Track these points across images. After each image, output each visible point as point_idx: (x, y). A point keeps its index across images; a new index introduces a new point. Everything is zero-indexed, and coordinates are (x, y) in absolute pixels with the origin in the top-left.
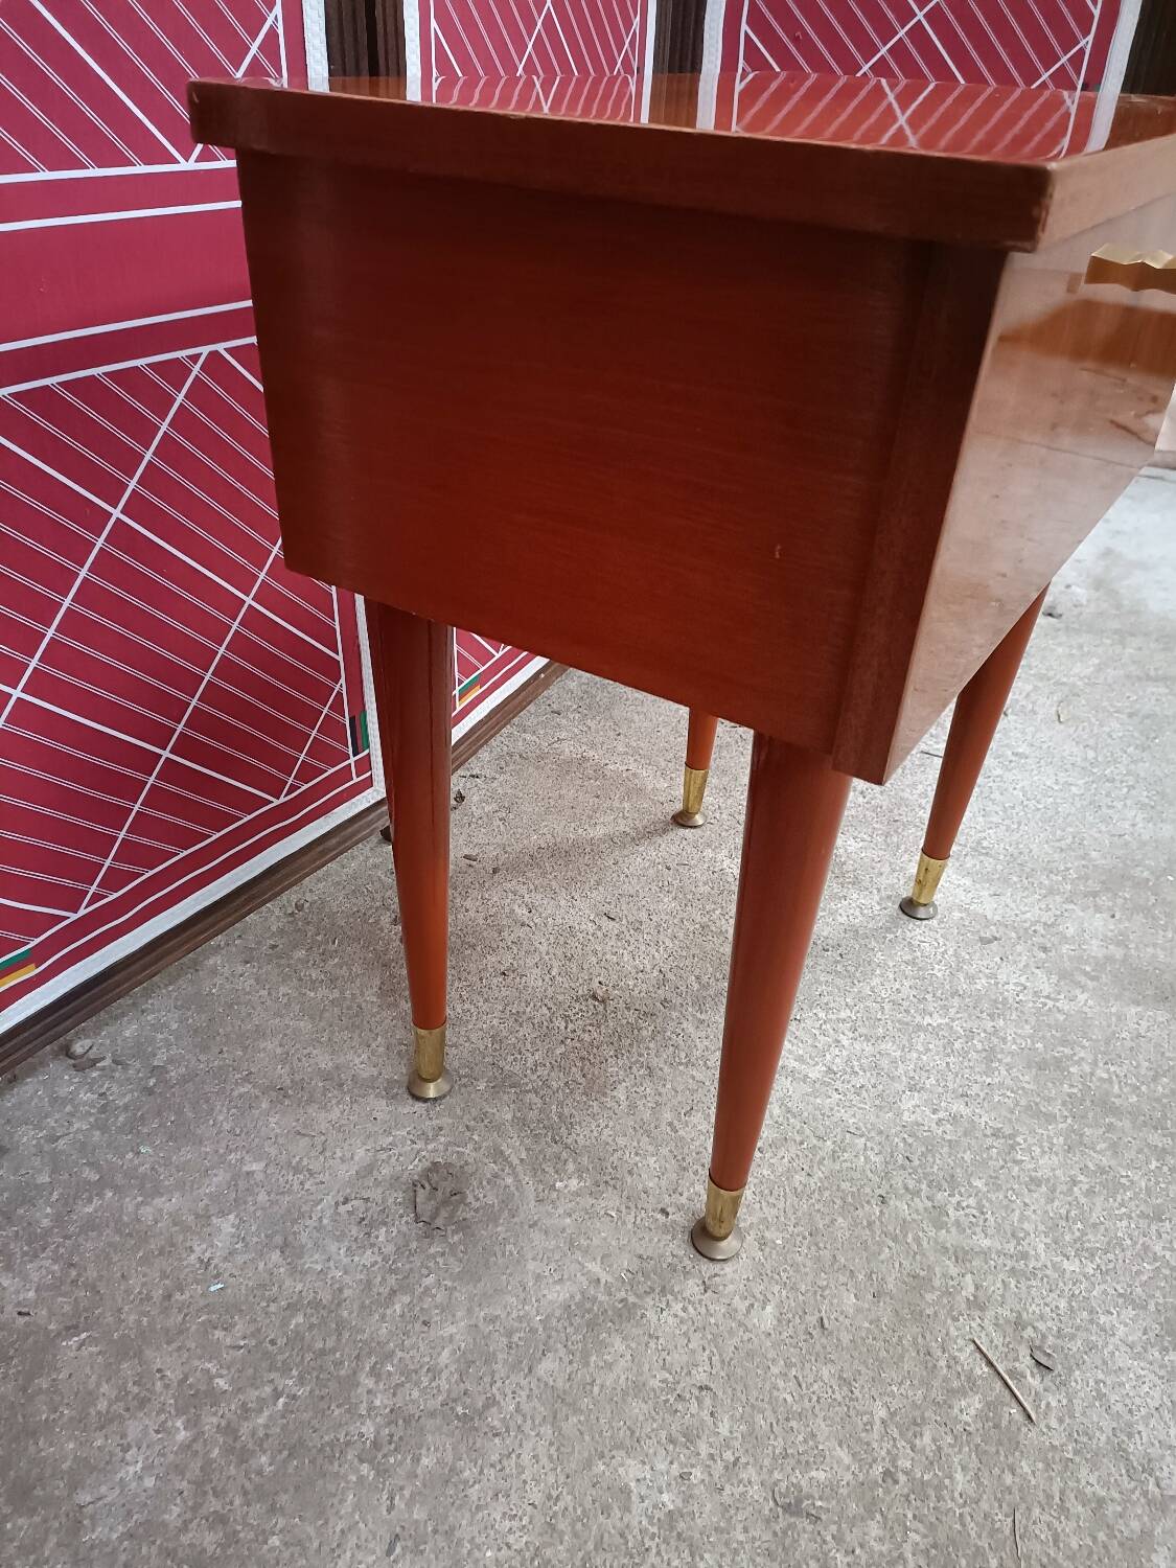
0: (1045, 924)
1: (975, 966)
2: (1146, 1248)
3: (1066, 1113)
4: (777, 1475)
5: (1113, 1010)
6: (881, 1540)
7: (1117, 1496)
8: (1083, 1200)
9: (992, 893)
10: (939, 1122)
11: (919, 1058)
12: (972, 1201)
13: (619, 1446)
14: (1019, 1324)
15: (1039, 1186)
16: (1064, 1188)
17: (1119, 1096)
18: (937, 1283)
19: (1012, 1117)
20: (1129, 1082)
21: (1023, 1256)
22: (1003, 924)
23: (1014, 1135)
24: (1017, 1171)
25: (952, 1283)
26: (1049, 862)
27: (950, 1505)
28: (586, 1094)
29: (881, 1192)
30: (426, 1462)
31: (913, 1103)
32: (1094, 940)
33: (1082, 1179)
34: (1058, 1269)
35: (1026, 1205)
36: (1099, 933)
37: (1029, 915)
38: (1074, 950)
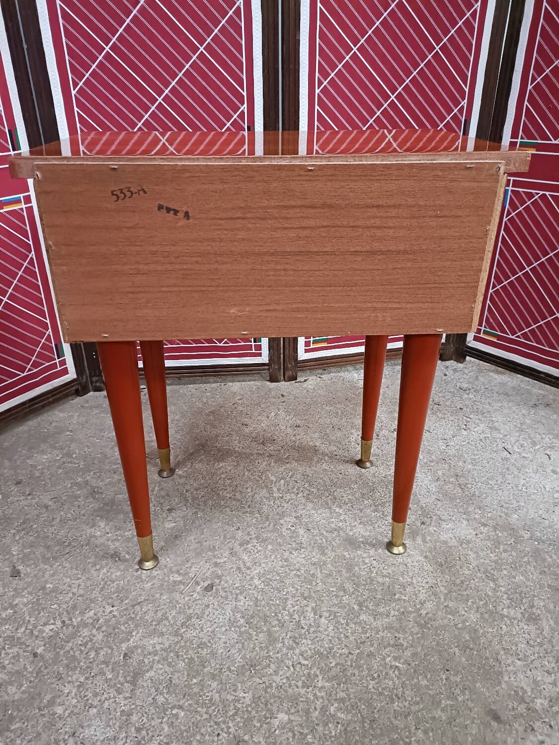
0: (440, 518)
2: (287, 599)
3: (332, 557)
4: (120, 549)
6: (116, 576)
7: (172, 622)
8: (292, 575)
12: (260, 548)
13: (107, 518)
14: (219, 577)
15: (285, 562)
16: (292, 568)
17: (360, 569)
18: (216, 553)
19: (312, 544)
20: (373, 569)
21: (249, 568)
22: (422, 508)
23: (303, 548)
24: (286, 554)
25: (220, 556)
26: (487, 506)
27: (138, 586)
28: (214, 459)
29: (241, 527)
30: (78, 492)
31: (290, 520)
32: (451, 534)
33: (302, 572)
34: (252, 579)
35: (273, 561)
36: (458, 534)
37: (439, 512)
38: (435, 531)
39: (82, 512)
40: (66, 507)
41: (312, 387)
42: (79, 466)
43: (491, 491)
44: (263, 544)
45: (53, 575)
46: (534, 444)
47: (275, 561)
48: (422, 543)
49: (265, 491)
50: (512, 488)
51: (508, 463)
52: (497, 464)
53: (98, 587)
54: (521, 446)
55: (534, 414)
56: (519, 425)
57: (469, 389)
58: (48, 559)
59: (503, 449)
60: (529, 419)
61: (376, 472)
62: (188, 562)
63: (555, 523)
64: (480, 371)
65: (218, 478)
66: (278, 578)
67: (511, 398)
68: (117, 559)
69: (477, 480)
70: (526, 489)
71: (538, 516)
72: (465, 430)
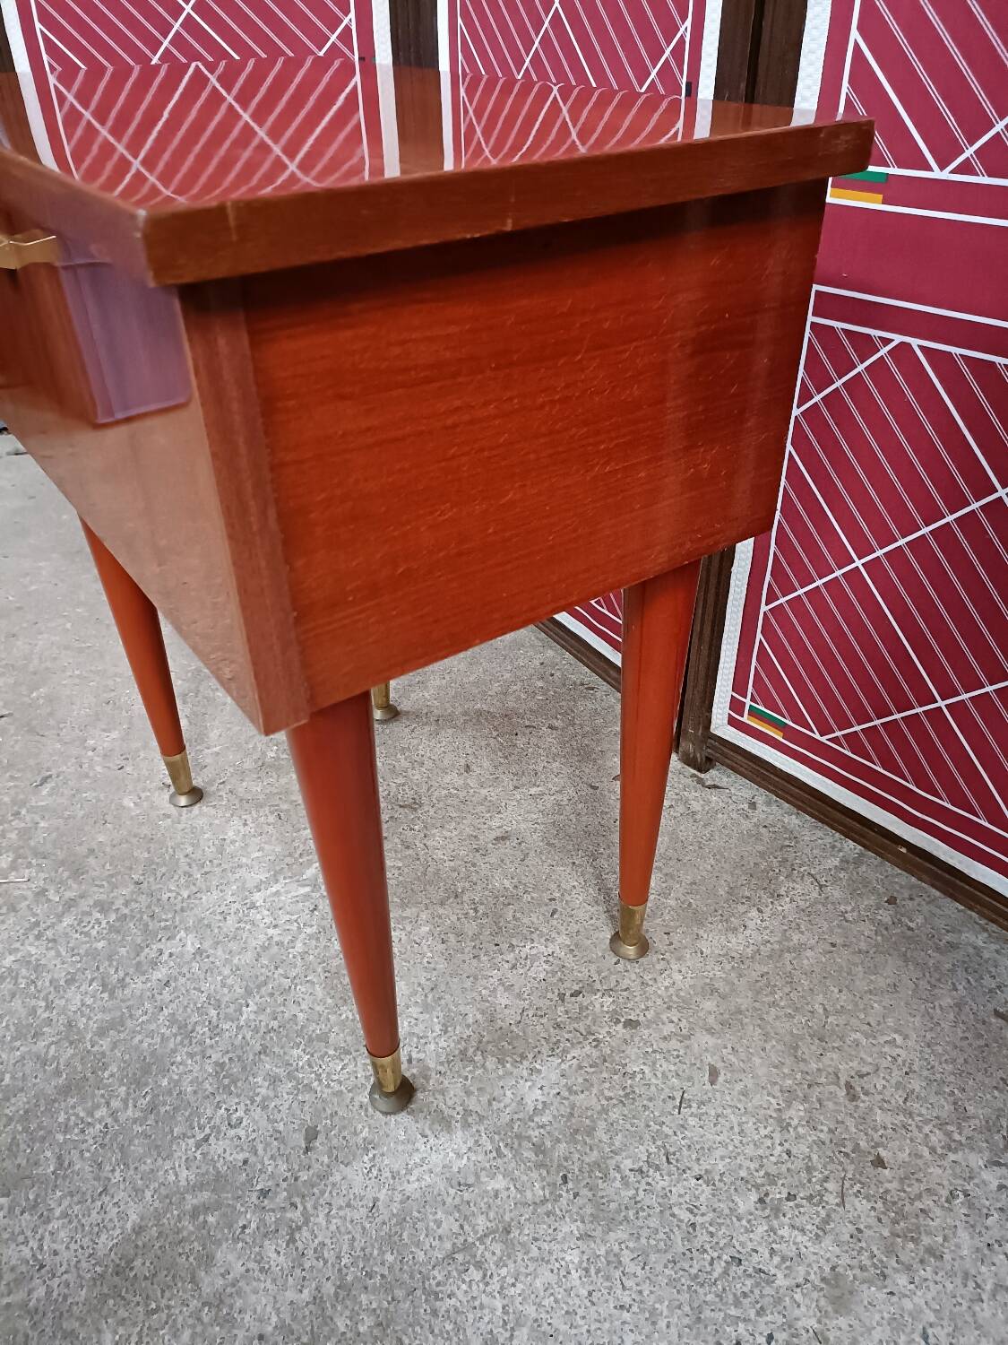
0: (299, 1228)
1: (286, 1096)
3: (95, 1049)
4: (60, 778)
5: (148, 1194)
8: (33, 1002)
9: (379, 1203)
10: (161, 952)
11: (220, 973)
16: (51, 997)
17: (74, 1107)
18: (70, 881)
19: (126, 1005)
20: (76, 1131)
21: (39, 937)
22: (323, 1177)
23: (111, 994)
24: (88, 975)
25: (63, 889)
29: (144, 885)
31: (188, 945)
32: (243, 1269)
33: (45, 1015)
35: (64, 963)
36: (248, 1289)
37: (321, 1219)
38: (244, 1227)
44: (106, 931)
47: (65, 966)
48: (188, 1207)
49: (264, 876)
62: (43, 857)
72: (761, 1201)
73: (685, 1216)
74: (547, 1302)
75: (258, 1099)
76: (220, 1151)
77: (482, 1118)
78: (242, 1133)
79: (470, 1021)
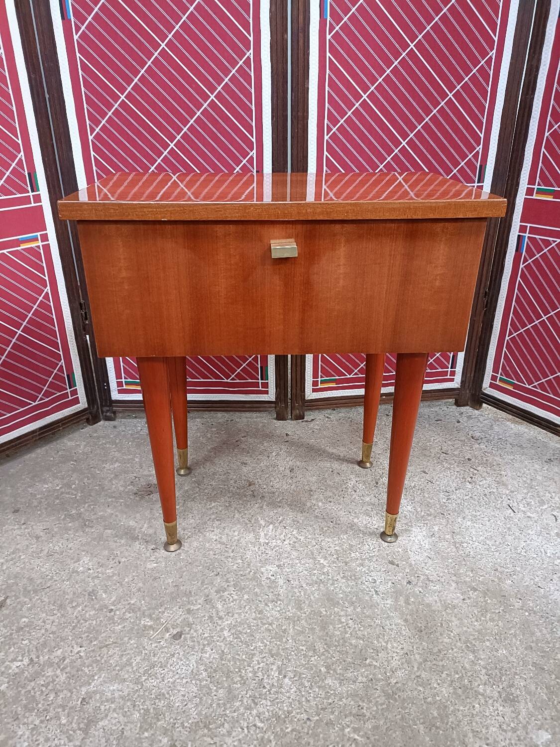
0: (428, 578)
1: (371, 564)
2: (254, 655)
3: (307, 613)
4: (99, 587)
5: (391, 614)
6: (90, 615)
7: (135, 668)
8: (263, 629)
9: (429, 556)
10: (268, 578)
12: (236, 597)
13: (91, 554)
14: (190, 625)
15: (259, 614)
16: (264, 621)
17: (334, 628)
18: (191, 598)
19: (290, 597)
20: (348, 629)
21: (220, 618)
22: (411, 565)
23: (280, 600)
24: (262, 606)
25: (194, 602)
26: (480, 568)
27: (109, 627)
28: (208, 498)
29: (221, 573)
30: (70, 524)
31: (272, 569)
32: (437, 597)
33: (274, 626)
34: (222, 630)
35: (247, 613)
36: (445, 598)
37: (428, 572)
38: (420, 592)
39: (70, 546)
40: (55, 539)
41: (318, 428)
42: (76, 497)
43: (487, 552)
44: (239, 593)
45: (30, 609)
46: (542, 503)
47: (249, 612)
48: (404, 604)
49: (252, 535)
50: (511, 550)
51: (511, 522)
52: (499, 523)
53: (71, 626)
54: (528, 504)
55: (547, 470)
56: (528, 481)
57: (482, 438)
58: (29, 592)
59: (508, 507)
60: (540, 476)
61: (369, 523)
62: (162, 606)
63: (551, 593)
64: (496, 420)
65: (208, 518)
66: (248, 631)
67: (525, 450)
68: (94, 597)
69: (474, 539)
70: (525, 552)
71: (534, 584)
72: (470, 483)
73: (467, 497)
74: (481, 533)
75: (367, 572)
76: (384, 589)
77: (411, 521)
78: (380, 581)
79: (370, 509)
